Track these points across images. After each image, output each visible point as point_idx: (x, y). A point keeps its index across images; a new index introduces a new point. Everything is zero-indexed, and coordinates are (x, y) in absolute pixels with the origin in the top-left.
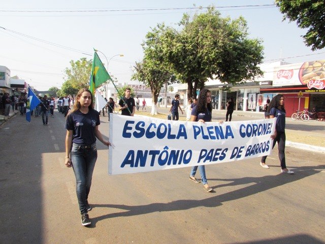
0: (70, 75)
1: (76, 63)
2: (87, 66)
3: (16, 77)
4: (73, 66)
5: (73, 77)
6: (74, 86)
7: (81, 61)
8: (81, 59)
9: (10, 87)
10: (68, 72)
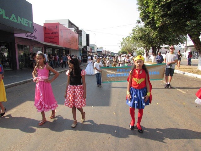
0: (122, 45)
1: (125, 39)
2: (130, 39)
3: (102, 48)
4: (124, 40)
5: (124, 46)
6: (124, 50)
7: (127, 38)
8: (127, 37)
9: (96, 52)
10: (122, 43)
